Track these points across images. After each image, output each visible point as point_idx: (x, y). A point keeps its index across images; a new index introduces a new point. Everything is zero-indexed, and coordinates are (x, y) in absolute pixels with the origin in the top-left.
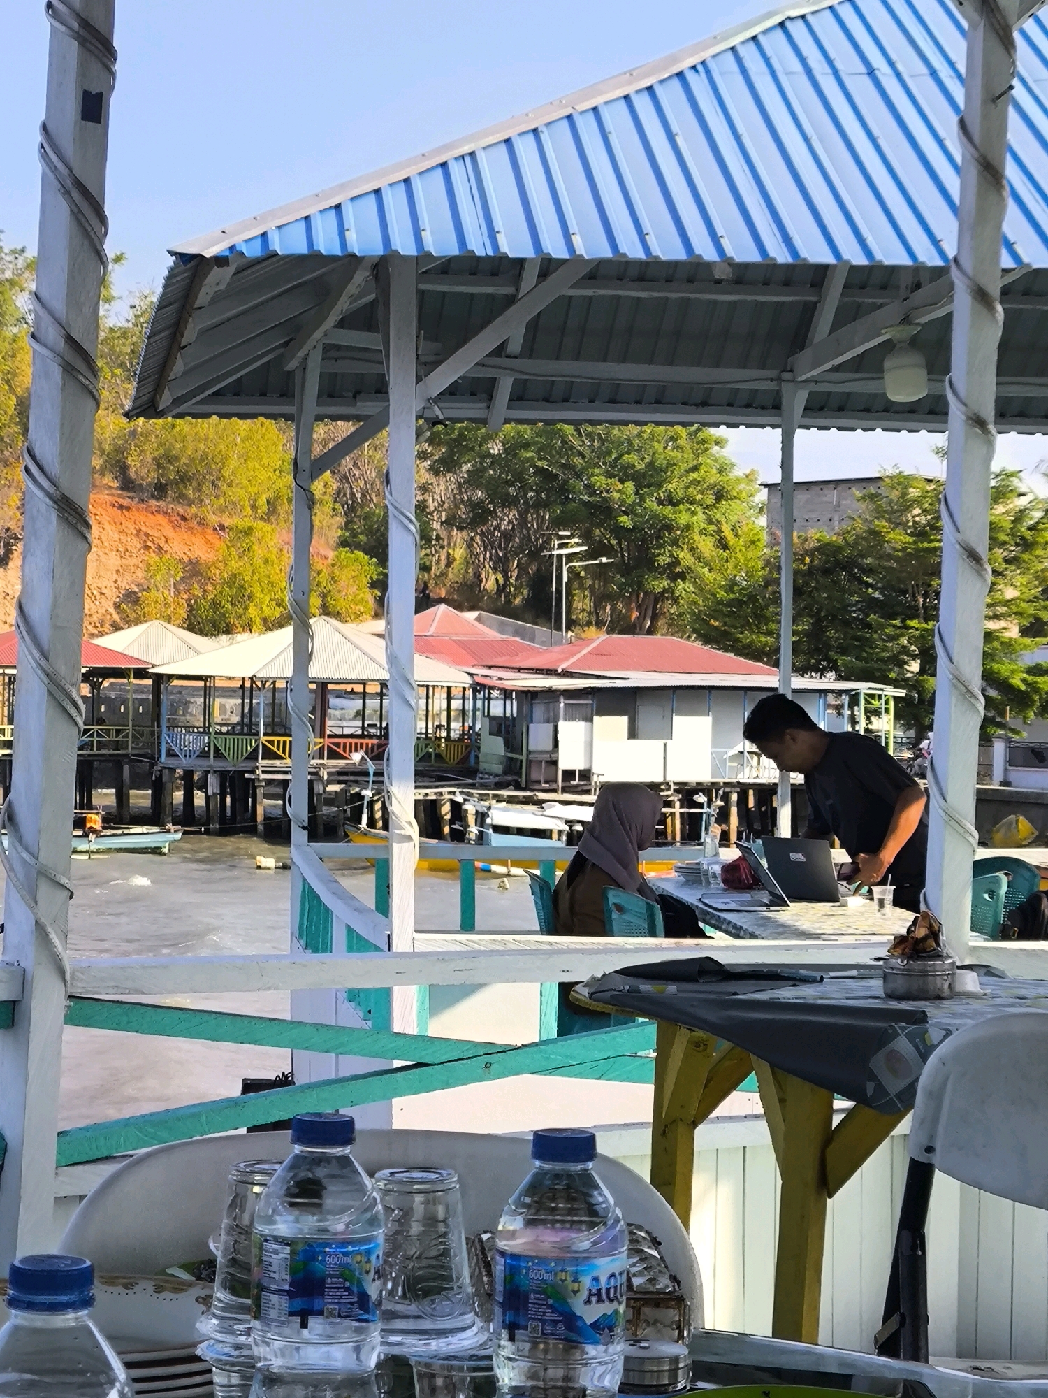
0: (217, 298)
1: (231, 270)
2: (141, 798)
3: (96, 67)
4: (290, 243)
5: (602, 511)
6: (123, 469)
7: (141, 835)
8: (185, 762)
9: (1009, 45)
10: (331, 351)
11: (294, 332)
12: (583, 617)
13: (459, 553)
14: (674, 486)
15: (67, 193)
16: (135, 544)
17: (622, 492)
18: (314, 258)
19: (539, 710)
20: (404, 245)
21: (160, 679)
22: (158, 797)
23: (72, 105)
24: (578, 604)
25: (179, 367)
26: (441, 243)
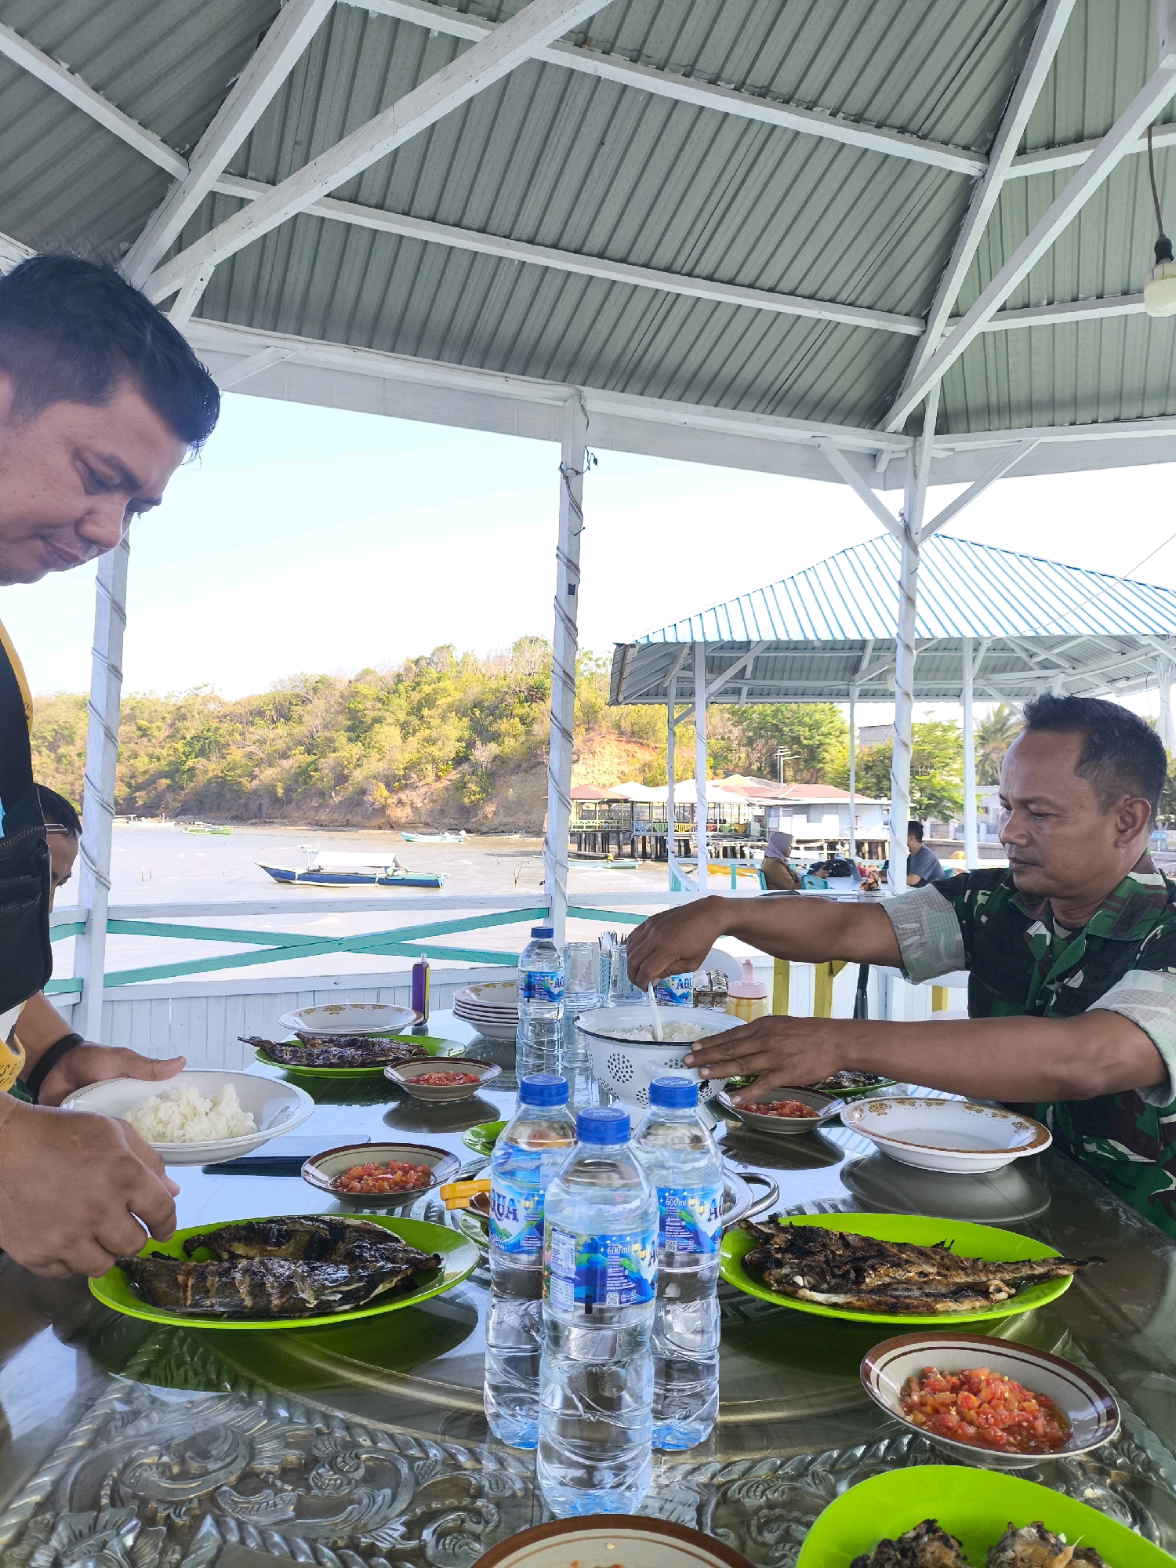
0: (634, 660)
1: (637, 648)
2: (627, 849)
3: (573, 576)
4: (657, 638)
5: (796, 740)
6: (620, 727)
7: (627, 861)
8: (643, 833)
9: (916, 552)
10: (680, 679)
11: (665, 672)
12: (790, 778)
13: (743, 755)
14: (824, 729)
15: (563, 620)
16: (624, 754)
17: (804, 732)
18: (666, 644)
19: (773, 812)
20: (699, 638)
21: (633, 802)
22: (633, 849)
23: (565, 589)
24: (788, 774)
25: (624, 687)
26: (712, 637)
